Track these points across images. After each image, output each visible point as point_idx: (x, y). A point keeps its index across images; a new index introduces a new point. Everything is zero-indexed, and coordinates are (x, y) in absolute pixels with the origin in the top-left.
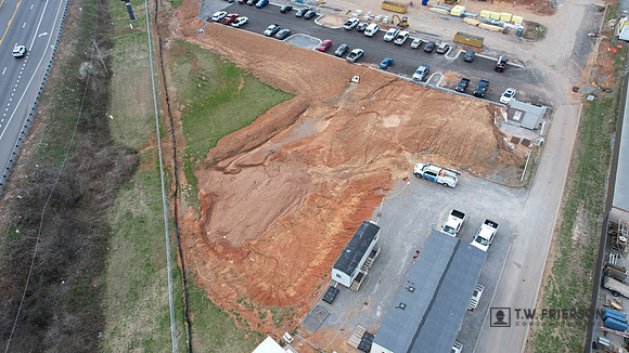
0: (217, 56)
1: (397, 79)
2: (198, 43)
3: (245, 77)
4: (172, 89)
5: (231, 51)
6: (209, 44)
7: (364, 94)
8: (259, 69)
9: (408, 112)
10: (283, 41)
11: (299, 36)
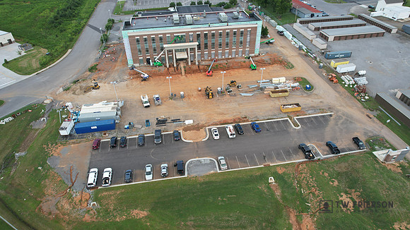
10: (186, 175)
11: (191, 163)
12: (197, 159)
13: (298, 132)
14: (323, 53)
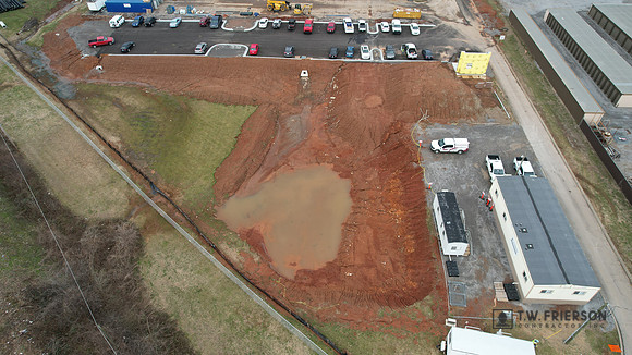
1: (344, 63)
4: (113, 140)
10: (206, 55)
11: (219, 46)
12: (228, 44)
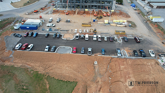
0: (26, 70)
1: (112, 58)
2: (13, 64)
3: (47, 79)
5: (32, 64)
6: (18, 63)
7: (104, 70)
8: (51, 71)
9: (131, 75)
10: (55, 52)
11: (60, 48)
12: (64, 46)
13: (120, 44)
14: (148, 13)
